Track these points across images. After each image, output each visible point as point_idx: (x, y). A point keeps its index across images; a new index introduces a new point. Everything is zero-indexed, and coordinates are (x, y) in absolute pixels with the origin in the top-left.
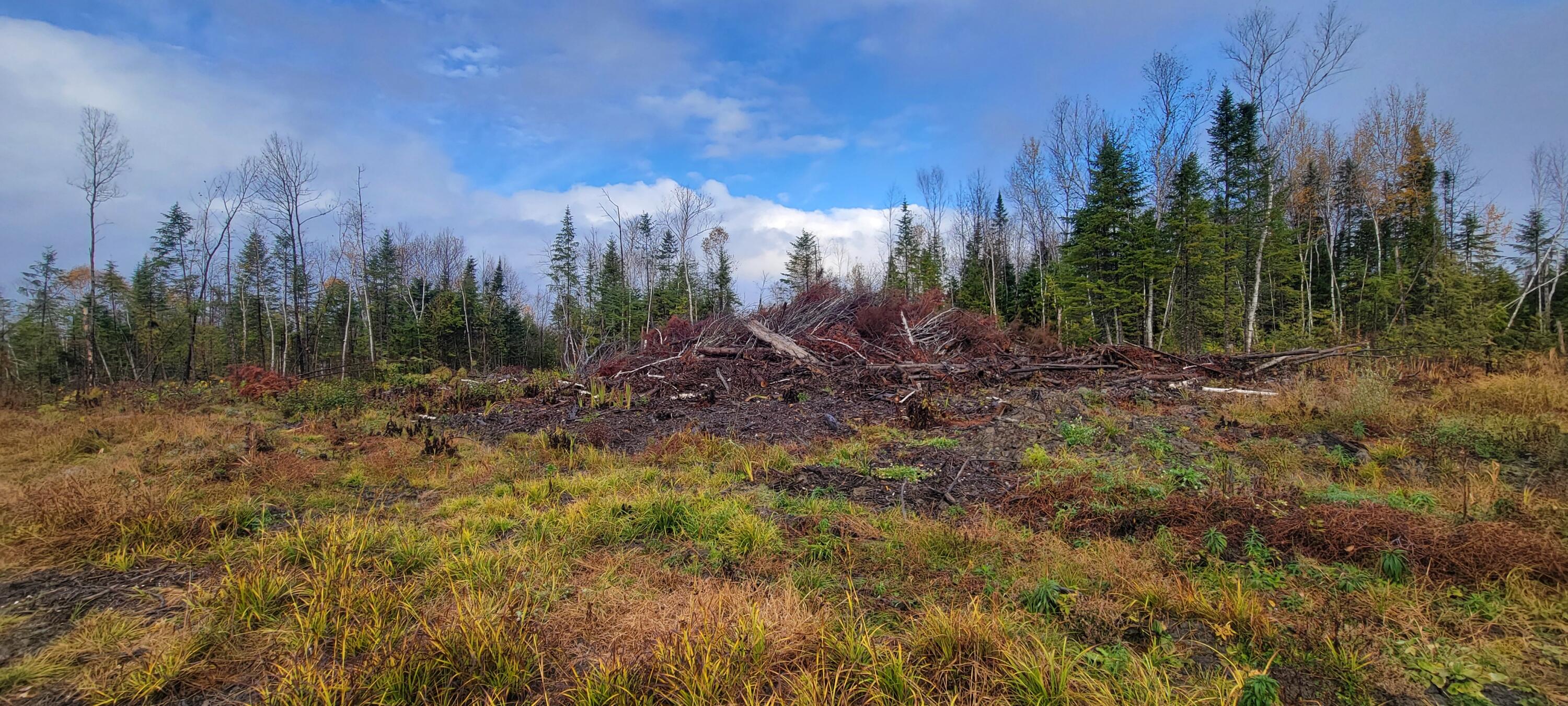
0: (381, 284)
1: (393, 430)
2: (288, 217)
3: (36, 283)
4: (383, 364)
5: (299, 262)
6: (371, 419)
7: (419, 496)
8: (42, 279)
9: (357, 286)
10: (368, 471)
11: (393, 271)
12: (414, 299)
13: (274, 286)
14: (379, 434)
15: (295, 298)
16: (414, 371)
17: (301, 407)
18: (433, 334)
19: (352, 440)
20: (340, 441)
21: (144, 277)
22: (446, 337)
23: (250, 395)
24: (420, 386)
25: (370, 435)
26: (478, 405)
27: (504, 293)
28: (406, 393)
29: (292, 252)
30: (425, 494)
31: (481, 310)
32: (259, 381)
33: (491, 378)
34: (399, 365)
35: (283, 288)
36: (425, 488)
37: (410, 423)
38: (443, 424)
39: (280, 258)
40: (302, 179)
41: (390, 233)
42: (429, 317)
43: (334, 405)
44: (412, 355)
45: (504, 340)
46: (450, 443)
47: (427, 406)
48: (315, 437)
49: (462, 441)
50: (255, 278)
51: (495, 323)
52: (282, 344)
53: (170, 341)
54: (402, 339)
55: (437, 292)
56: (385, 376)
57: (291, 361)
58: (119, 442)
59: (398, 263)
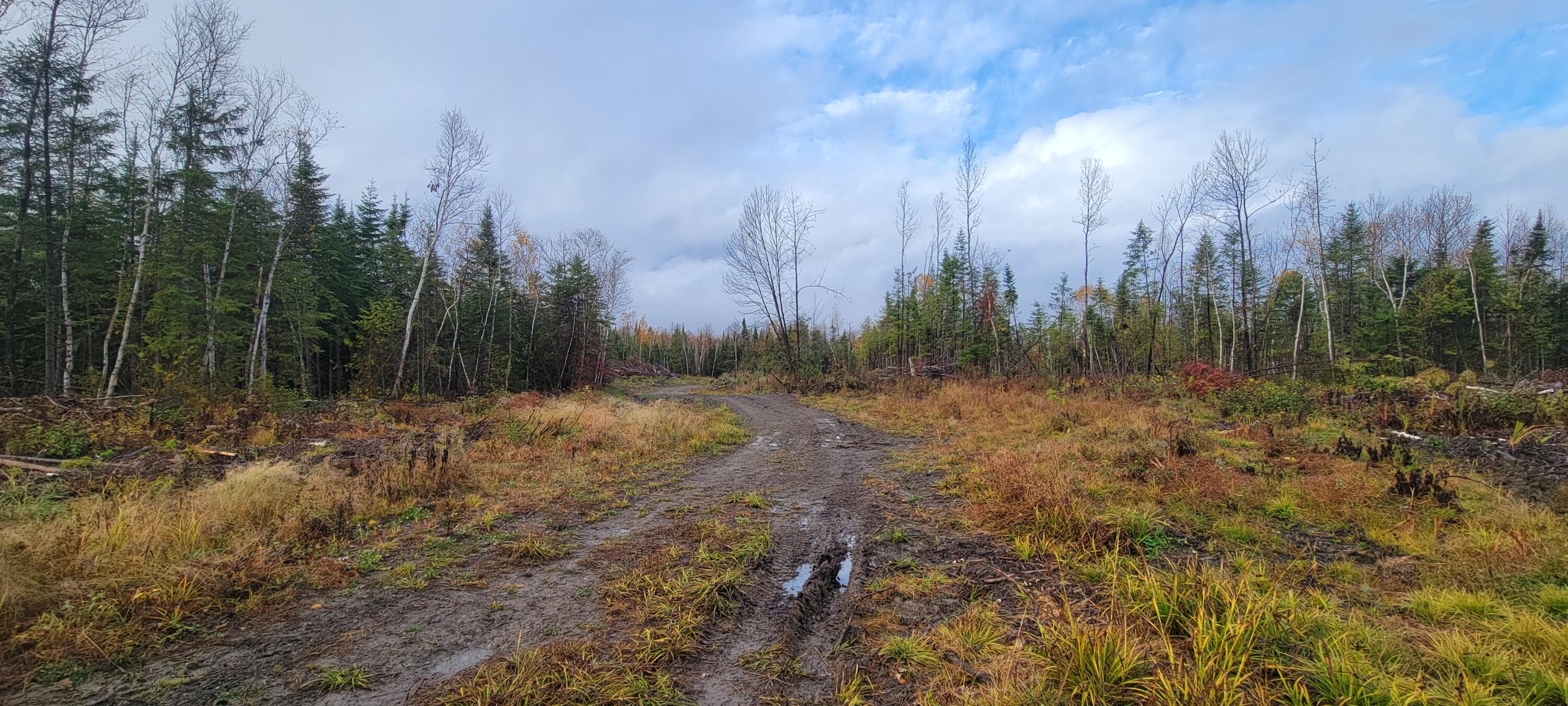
0: (1343, 270)
1: (1347, 449)
2: (1237, 213)
3: (1057, 299)
4: (1345, 363)
5: (1247, 258)
6: (1318, 430)
7: (1379, 562)
8: (1060, 296)
9: (1312, 276)
10: (1303, 502)
11: (1358, 251)
12: (1391, 284)
13: (1224, 284)
14: (1326, 451)
15: (1243, 294)
16: (1388, 373)
17: (1240, 407)
18: (1420, 326)
19: (1290, 454)
20: (1275, 453)
21: (1122, 289)
22: (1441, 329)
23: (1197, 391)
24: (1397, 392)
25: (1314, 451)
26: (1496, 426)
27: (1547, 262)
28: (1375, 399)
29: (1240, 248)
30: (1390, 562)
31: (1504, 291)
32: (1205, 378)
33: (1522, 387)
34: (1367, 364)
35: (1231, 285)
36: (1393, 552)
37: (1376, 441)
38: (1432, 449)
39: (1228, 256)
40: (1251, 169)
41: (1356, 208)
42: (1413, 303)
43: (1276, 408)
44: (1387, 352)
45: (1547, 330)
46: (1441, 484)
47: (1406, 420)
48: (1247, 443)
49: (1465, 483)
50: (1205, 279)
51: (1530, 308)
52: (1230, 341)
53: (1138, 340)
54: (1372, 334)
55: (1425, 272)
56: (1347, 378)
57: (1238, 359)
58: (1085, 425)
59: (1367, 241)
